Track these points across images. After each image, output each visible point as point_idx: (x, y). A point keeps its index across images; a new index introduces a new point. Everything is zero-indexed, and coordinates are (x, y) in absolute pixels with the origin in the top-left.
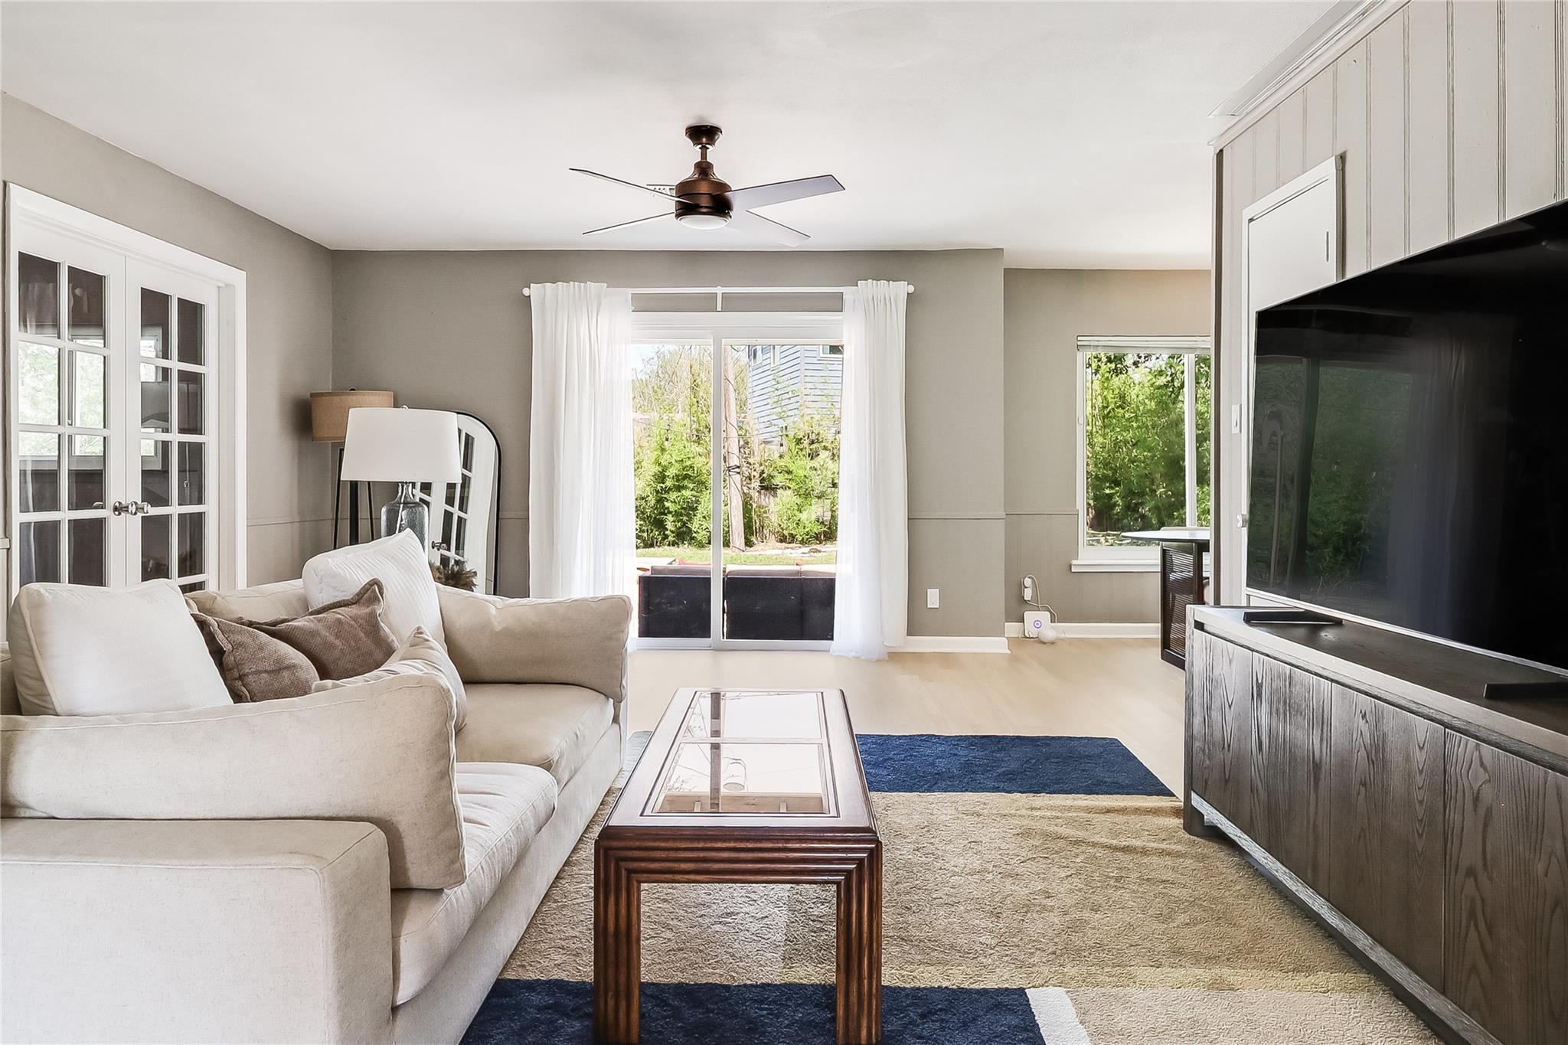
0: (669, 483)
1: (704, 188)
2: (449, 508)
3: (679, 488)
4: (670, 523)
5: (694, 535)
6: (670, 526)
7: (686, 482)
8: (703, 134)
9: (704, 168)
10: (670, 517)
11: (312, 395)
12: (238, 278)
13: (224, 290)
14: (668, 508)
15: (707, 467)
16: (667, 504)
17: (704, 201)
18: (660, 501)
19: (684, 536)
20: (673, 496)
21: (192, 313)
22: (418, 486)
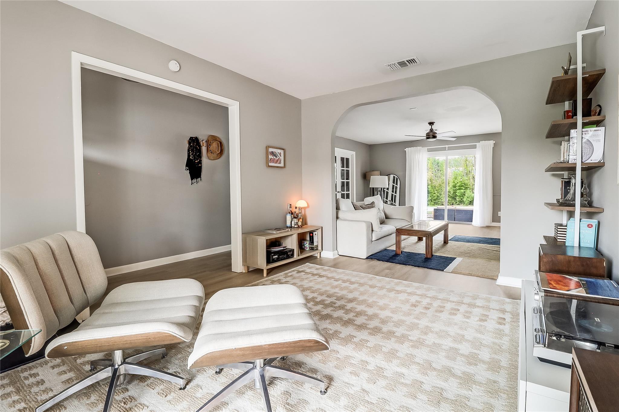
0: (457, 188)
1: (431, 134)
2: (393, 193)
3: (460, 189)
4: (458, 199)
5: (465, 202)
6: (457, 199)
7: (462, 188)
8: (431, 124)
9: (431, 130)
10: (457, 197)
11: (366, 172)
12: (354, 153)
13: (352, 155)
14: (457, 195)
15: (469, 183)
16: (457, 194)
17: (431, 136)
18: (455, 193)
19: (461, 202)
20: (458, 191)
21: (347, 160)
22: (386, 189)
